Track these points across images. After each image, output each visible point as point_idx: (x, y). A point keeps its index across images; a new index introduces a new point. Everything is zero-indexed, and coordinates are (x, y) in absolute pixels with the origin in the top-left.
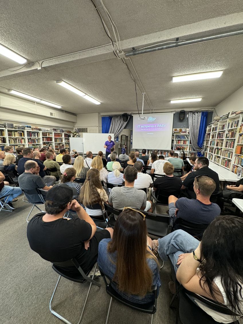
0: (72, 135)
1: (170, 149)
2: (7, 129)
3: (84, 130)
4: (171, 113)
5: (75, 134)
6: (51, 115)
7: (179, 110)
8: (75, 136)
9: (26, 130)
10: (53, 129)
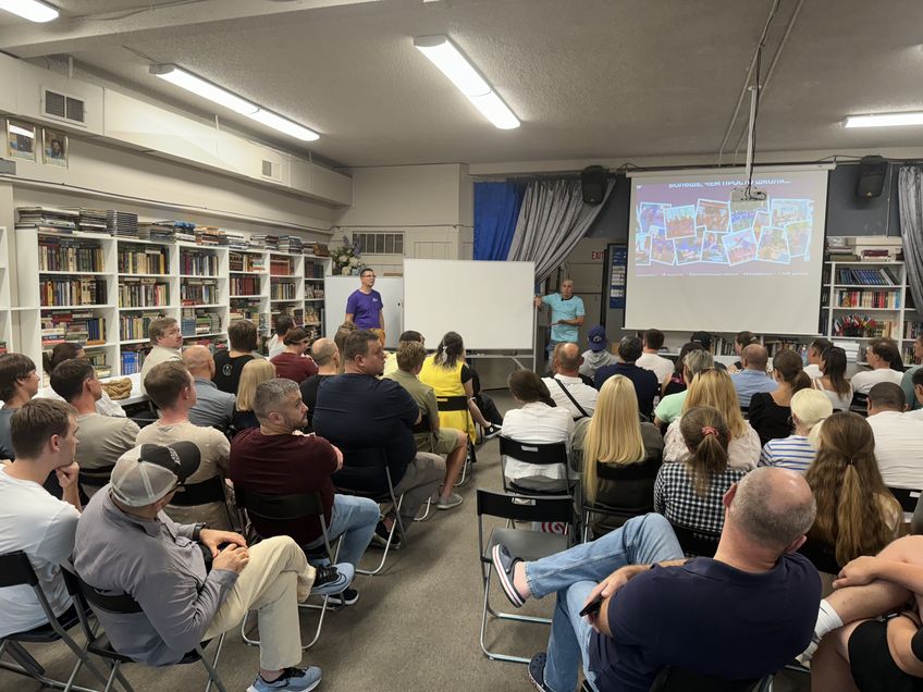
0: (329, 267)
1: (812, 329)
2: (116, 239)
3: (390, 244)
4: (815, 166)
5: (343, 259)
6: (264, 173)
7: (856, 155)
8: (346, 270)
9: (179, 243)
10: (268, 237)
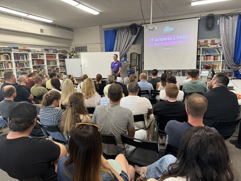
0: (68, 56)
4: (194, 19)
5: (72, 54)
6: (41, 32)
8: (73, 57)
9: (13, 52)
10: (45, 49)
